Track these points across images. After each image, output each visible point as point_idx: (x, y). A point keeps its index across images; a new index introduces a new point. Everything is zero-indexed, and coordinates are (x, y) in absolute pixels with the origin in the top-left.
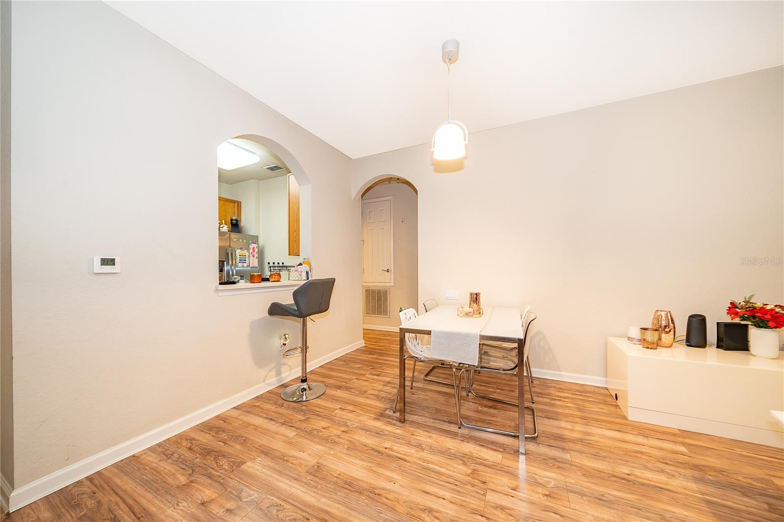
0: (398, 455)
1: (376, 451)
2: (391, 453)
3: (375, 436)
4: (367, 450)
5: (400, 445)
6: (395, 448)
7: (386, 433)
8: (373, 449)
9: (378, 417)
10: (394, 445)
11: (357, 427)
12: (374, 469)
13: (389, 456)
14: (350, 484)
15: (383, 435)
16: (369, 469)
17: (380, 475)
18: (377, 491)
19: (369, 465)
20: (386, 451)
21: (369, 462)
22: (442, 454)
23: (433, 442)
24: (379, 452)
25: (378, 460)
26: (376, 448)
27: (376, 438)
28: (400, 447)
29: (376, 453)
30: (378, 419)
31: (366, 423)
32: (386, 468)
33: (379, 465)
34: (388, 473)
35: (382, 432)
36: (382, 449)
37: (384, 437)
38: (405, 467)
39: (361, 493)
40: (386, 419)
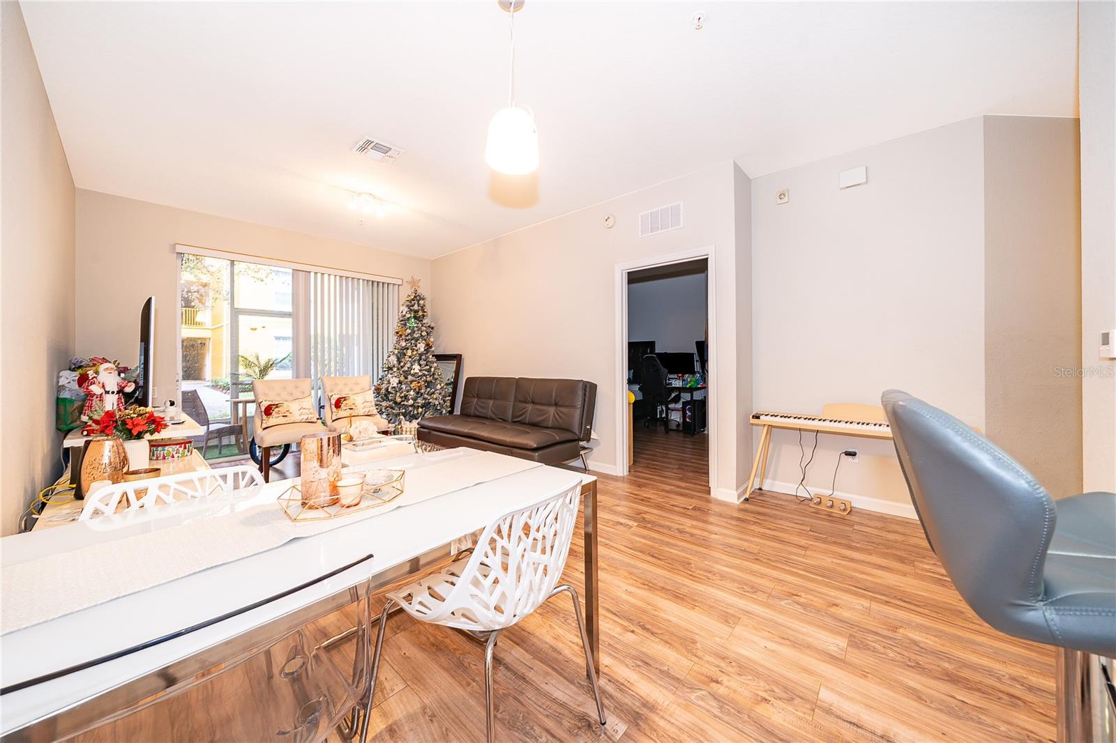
0: (616, 619)
1: (648, 630)
2: (626, 624)
3: (651, 658)
4: (661, 634)
5: (610, 632)
6: (619, 630)
7: (629, 661)
8: (652, 633)
9: (644, 711)
10: (620, 635)
11: (692, 688)
12: (650, 607)
13: (630, 620)
14: (677, 597)
15: (636, 658)
16: (656, 608)
17: (643, 600)
18: (646, 587)
19: (656, 613)
20: (632, 628)
21: (657, 616)
22: (555, 610)
23: (557, 627)
24: (644, 628)
25: (645, 617)
26: (648, 635)
27: (649, 652)
28: (610, 629)
29: (648, 627)
30: (645, 704)
31: (672, 697)
32: (634, 606)
33: (645, 612)
34: (632, 600)
35: (639, 666)
36: (639, 632)
37: (634, 652)
38: (611, 603)
39: (663, 588)
40: (627, 700)
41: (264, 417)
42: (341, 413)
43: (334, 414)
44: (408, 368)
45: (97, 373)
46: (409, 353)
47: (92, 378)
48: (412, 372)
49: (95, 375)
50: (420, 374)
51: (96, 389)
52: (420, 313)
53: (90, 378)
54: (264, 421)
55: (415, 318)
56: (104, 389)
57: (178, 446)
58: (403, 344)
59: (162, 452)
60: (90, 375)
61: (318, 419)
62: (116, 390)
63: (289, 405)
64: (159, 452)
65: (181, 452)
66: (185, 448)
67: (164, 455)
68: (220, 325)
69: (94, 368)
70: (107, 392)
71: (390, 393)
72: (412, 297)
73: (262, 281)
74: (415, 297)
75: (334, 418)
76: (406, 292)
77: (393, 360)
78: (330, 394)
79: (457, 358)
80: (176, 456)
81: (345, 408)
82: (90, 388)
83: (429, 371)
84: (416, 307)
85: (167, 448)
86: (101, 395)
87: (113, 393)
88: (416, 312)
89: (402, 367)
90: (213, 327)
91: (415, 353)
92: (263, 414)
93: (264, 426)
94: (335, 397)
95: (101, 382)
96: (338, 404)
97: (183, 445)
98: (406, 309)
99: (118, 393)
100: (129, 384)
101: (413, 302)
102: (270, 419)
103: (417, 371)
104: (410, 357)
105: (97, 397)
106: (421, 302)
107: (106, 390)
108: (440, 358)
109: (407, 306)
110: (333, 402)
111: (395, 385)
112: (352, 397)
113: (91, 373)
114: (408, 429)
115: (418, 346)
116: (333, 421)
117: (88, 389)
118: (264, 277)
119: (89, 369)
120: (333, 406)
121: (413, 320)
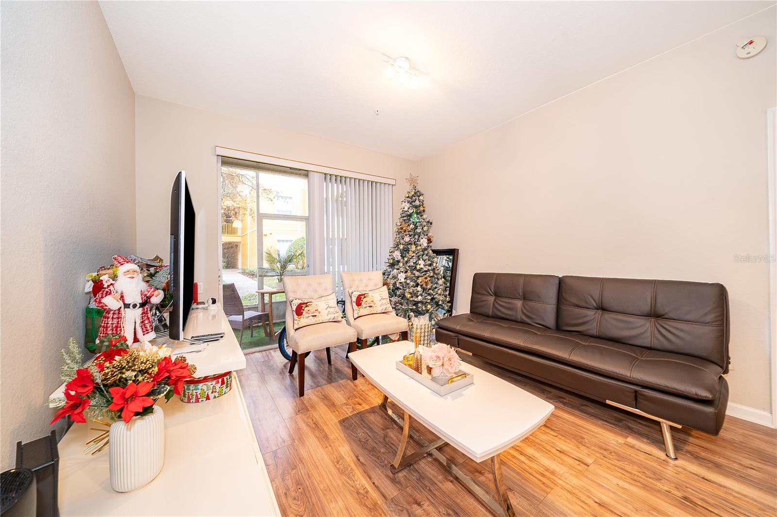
41: (296, 316)
42: (363, 311)
43: (356, 312)
44: (414, 263)
45: (114, 277)
46: (413, 248)
47: (108, 286)
48: (418, 267)
49: (111, 281)
50: (425, 269)
51: (111, 302)
52: (422, 209)
53: (105, 286)
54: (295, 322)
55: (417, 214)
56: (123, 301)
57: (214, 382)
58: (407, 239)
59: (194, 391)
60: (104, 282)
61: (342, 318)
62: (139, 300)
63: (317, 303)
64: (191, 392)
65: (218, 390)
66: (223, 383)
67: (197, 395)
68: (246, 233)
69: (110, 271)
70: (127, 306)
71: (398, 289)
72: (413, 193)
73: (272, 200)
74: (415, 193)
75: (356, 316)
76: (406, 189)
77: (397, 255)
78: (350, 291)
79: (452, 253)
80: (211, 396)
81: (365, 306)
82: (103, 300)
83: (430, 265)
84: (417, 203)
85: (200, 386)
86: (119, 309)
87: (135, 306)
88: (416, 207)
89: (407, 262)
90: (241, 235)
91: (419, 248)
92: (295, 313)
93: (296, 326)
94: (356, 294)
95: (119, 292)
96: (359, 302)
97: (220, 380)
98: (408, 205)
99: (142, 305)
100: (156, 292)
101: (414, 198)
102: (302, 319)
103: (422, 266)
104: (414, 252)
105: (114, 314)
106: (421, 198)
107: (126, 302)
108: (438, 252)
109: (408, 202)
110: (354, 299)
111: (403, 280)
112: (370, 294)
113: (105, 279)
114: (419, 327)
115: (422, 241)
116: (355, 319)
117: (100, 302)
118: (272, 198)
119: (104, 272)
120: (354, 304)
121: (415, 216)
